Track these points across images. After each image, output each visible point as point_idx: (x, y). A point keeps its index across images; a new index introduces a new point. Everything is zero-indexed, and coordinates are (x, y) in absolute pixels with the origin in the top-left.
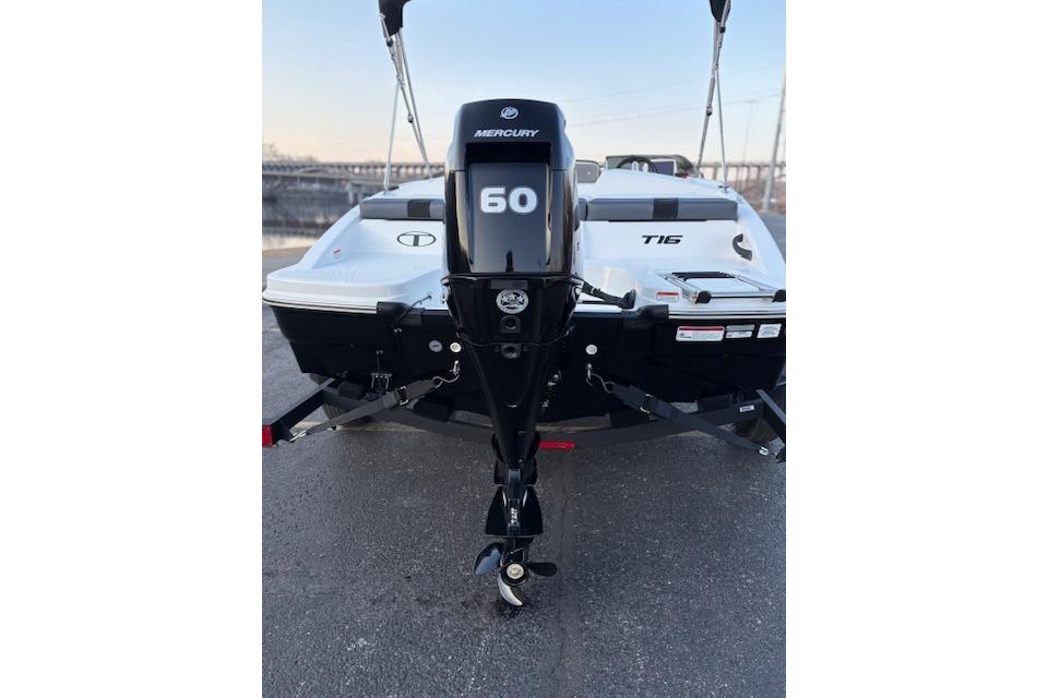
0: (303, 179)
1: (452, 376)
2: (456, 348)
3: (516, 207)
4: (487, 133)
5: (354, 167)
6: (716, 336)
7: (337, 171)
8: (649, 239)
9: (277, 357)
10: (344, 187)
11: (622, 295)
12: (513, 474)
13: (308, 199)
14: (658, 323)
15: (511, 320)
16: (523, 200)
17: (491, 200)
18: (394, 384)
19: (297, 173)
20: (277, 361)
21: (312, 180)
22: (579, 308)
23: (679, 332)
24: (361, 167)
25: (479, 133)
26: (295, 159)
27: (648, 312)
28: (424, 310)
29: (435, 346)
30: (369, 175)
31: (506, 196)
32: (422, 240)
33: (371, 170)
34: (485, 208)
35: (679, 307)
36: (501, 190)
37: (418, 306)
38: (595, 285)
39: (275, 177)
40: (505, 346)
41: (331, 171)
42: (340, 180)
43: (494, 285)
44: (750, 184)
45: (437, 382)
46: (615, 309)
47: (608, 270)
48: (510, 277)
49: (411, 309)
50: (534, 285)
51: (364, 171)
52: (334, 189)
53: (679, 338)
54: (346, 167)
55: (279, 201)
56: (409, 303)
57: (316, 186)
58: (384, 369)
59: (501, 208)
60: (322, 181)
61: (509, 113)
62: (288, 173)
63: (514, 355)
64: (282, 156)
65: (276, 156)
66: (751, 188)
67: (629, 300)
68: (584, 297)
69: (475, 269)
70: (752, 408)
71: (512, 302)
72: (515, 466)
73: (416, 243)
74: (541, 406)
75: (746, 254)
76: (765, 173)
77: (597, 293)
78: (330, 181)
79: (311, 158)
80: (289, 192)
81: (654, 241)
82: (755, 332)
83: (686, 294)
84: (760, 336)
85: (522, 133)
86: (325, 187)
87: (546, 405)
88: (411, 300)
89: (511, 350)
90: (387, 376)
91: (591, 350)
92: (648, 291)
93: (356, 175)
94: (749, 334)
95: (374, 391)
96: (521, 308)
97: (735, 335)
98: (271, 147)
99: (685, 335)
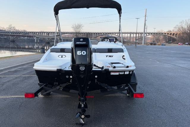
0: (22, 36)
1: (70, 82)
2: (71, 77)
3: (83, 54)
4: (78, 43)
5: (37, 33)
6: (118, 74)
7: (32, 34)
8: (107, 56)
9: (25, 82)
10: (34, 38)
11: (101, 67)
12: (82, 98)
13: (24, 41)
14: (107, 72)
15: (82, 71)
16: (84, 53)
17: (79, 53)
18: (59, 85)
19: (21, 34)
20: (25, 83)
21: (25, 36)
22: (93, 69)
23: (111, 73)
24: (38, 33)
25: (77, 43)
26: (20, 31)
27: (106, 70)
28: (65, 70)
29: (67, 77)
30: (41, 35)
31: (81, 52)
32: (63, 57)
33: (41, 34)
34: (78, 54)
35: (111, 69)
36: (80, 51)
37: (64, 69)
38: (97, 65)
39: (15, 36)
40: (81, 75)
41: (30, 34)
42: (33, 36)
43: (79, 66)
44: (139, 38)
45: (67, 84)
46: (100, 69)
47: (99, 62)
48: (82, 65)
49: (63, 70)
50: (85, 66)
51: (39, 34)
52: (31, 38)
53: (111, 74)
54: (35, 33)
55: (15, 41)
56: (62, 69)
57: (26, 38)
58: (57, 82)
59: (80, 54)
60: (27, 36)
61: (81, 40)
62: (18, 34)
63: (82, 77)
64: (17, 30)
65: (15, 30)
66: (140, 38)
67: (103, 68)
68: (94, 67)
69: (76, 63)
70: (127, 88)
71: (82, 68)
72: (83, 97)
73: (62, 57)
74: (87, 88)
75: (124, 59)
76: (143, 35)
77: (97, 66)
78: (30, 36)
79: (25, 30)
80: (18, 39)
81: (108, 56)
82: (124, 73)
83: (112, 67)
84: (125, 74)
85: (83, 43)
87: (88, 87)
88: (63, 68)
89: (82, 76)
90: (57, 83)
91: (96, 77)
92: (105, 66)
93: (37, 35)
94: (123, 73)
95: (55, 86)
96: (84, 69)
97: (121, 74)
98: (14, 27)
99: (112, 74)
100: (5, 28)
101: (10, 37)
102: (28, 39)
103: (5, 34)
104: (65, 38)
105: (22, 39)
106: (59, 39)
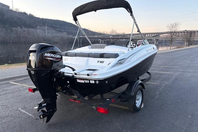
6: (83, 82)
15: (33, 75)
16: (33, 58)
17: (30, 58)
19: (119, 37)
21: (123, 38)
26: (120, 34)
30: (137, 36)
39: (115, 38)
60: (125, 38)
62: (118, 37)
64: (117, 33)
65: (115, 33)
79: (124, 33)
81: (99, 62)
86: (126, 40)
89: (34, 79)
97: (86, 82)
98: (115, 31)
99: (78, 81)
100: (108, 32)
101: (111, 40)
102: (126, 41)
103: (107, 37)
104: (163, 39)
105: (121, 41)
106: (155, 40)
